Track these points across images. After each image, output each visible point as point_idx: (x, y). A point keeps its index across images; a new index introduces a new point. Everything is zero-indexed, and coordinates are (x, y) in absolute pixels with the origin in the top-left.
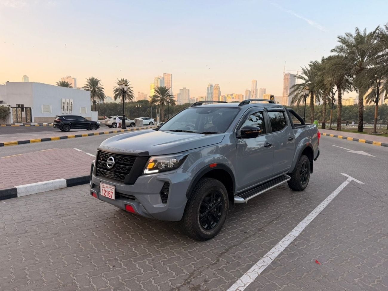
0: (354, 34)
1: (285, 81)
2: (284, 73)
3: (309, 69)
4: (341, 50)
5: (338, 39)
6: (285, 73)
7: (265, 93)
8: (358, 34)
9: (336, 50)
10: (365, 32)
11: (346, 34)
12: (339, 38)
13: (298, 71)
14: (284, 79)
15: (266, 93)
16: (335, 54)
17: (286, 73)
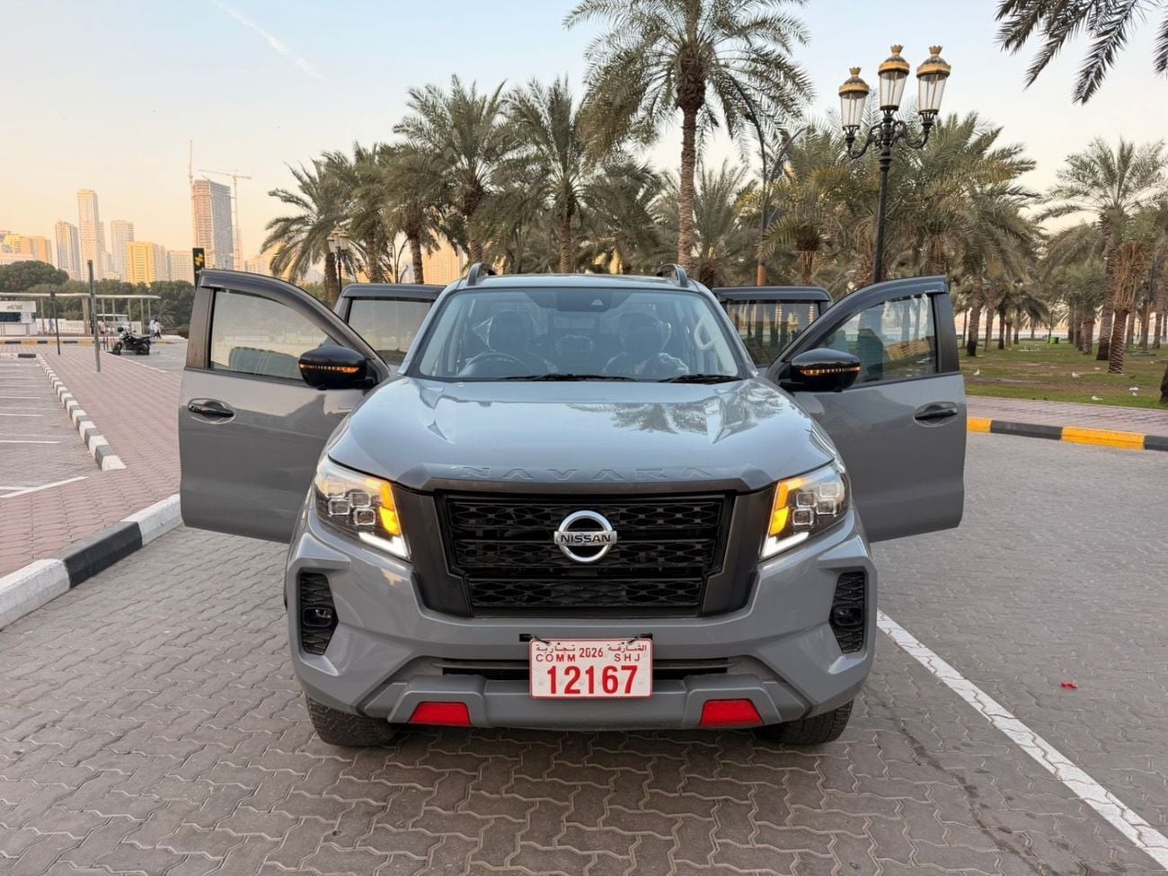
0: (448, 94)
1: (197, 205)
2: (191, 177)
3: (314, 173)
4: (419, 130)
5: (410, 98)
6: (194, 179)
7: (131, 239)
8: (458, 92)
9: (406, 128)
10: (474, 93)
11: (426, 87)
12: (413, 94)
13: (235, 177)
14: (194, 197)
15: (136, 238)
16: (402, 139)
17: (198, 176)
